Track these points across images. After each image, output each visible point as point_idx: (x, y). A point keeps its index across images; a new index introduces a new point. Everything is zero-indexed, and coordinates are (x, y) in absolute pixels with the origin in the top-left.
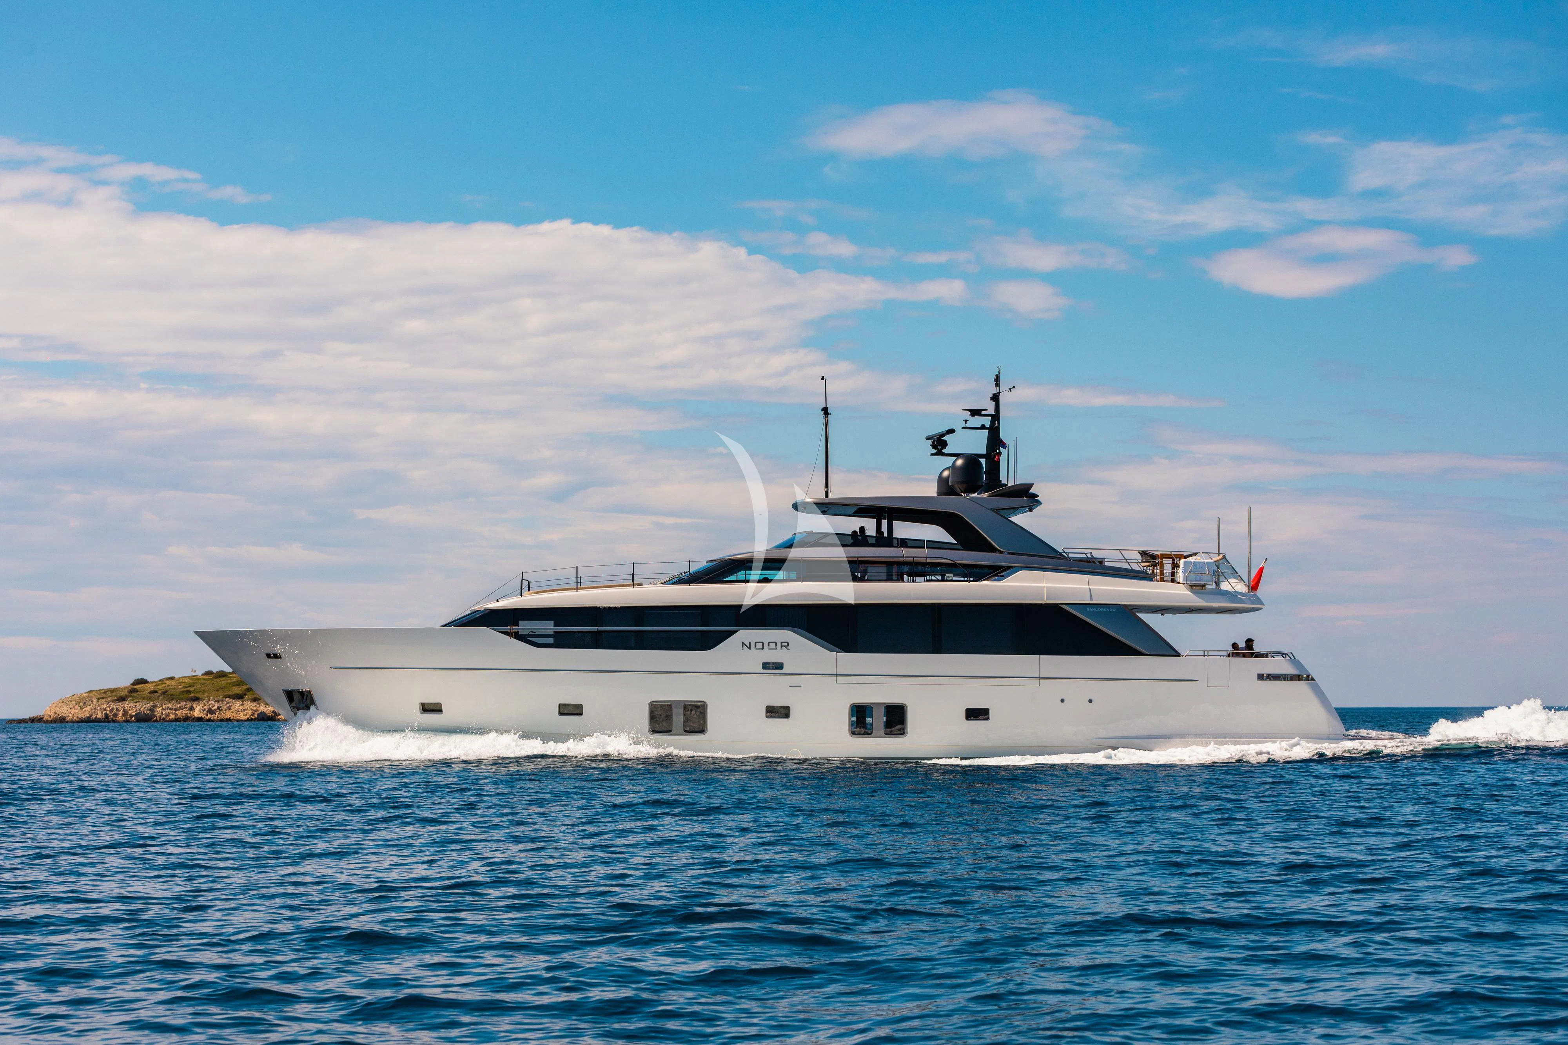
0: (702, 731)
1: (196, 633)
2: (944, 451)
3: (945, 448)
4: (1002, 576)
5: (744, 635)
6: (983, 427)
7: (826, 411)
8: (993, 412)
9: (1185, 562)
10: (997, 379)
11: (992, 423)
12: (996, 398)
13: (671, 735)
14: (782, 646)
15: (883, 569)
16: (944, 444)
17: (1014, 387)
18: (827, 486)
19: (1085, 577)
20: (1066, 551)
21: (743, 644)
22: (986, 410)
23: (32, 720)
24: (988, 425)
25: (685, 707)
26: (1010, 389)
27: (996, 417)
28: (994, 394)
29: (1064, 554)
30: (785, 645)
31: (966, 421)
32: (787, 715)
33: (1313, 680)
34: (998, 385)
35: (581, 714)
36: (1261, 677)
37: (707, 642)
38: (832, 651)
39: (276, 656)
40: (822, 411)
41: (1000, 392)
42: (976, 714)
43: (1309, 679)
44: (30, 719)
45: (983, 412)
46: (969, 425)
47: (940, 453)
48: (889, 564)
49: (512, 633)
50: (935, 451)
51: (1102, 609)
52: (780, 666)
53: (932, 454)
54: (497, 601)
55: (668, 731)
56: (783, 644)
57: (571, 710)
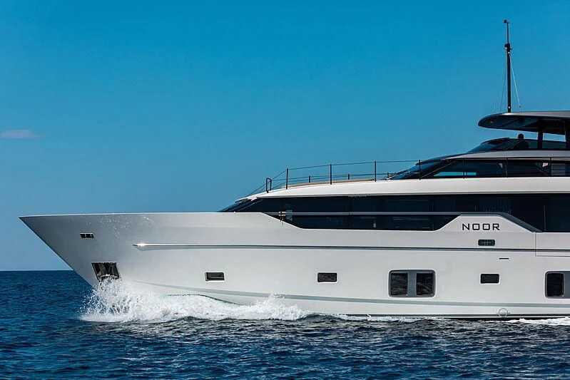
0: (431, 293)
1: (21, 218)
5: (463, 219)
7: (508, 46)
13: (407, 297)
14: (494, 227)
15: (563, 167)
21: (463, 225)
25: (418, 275)
30: (496, 226)
32: (497, 281)
35: (335, 280)
37: (435, 223)
38: (532, 230)
39: (88, 236)
49: (281, 217)
52: (492, 242)
55: (404, 294)
57: (328, 277)
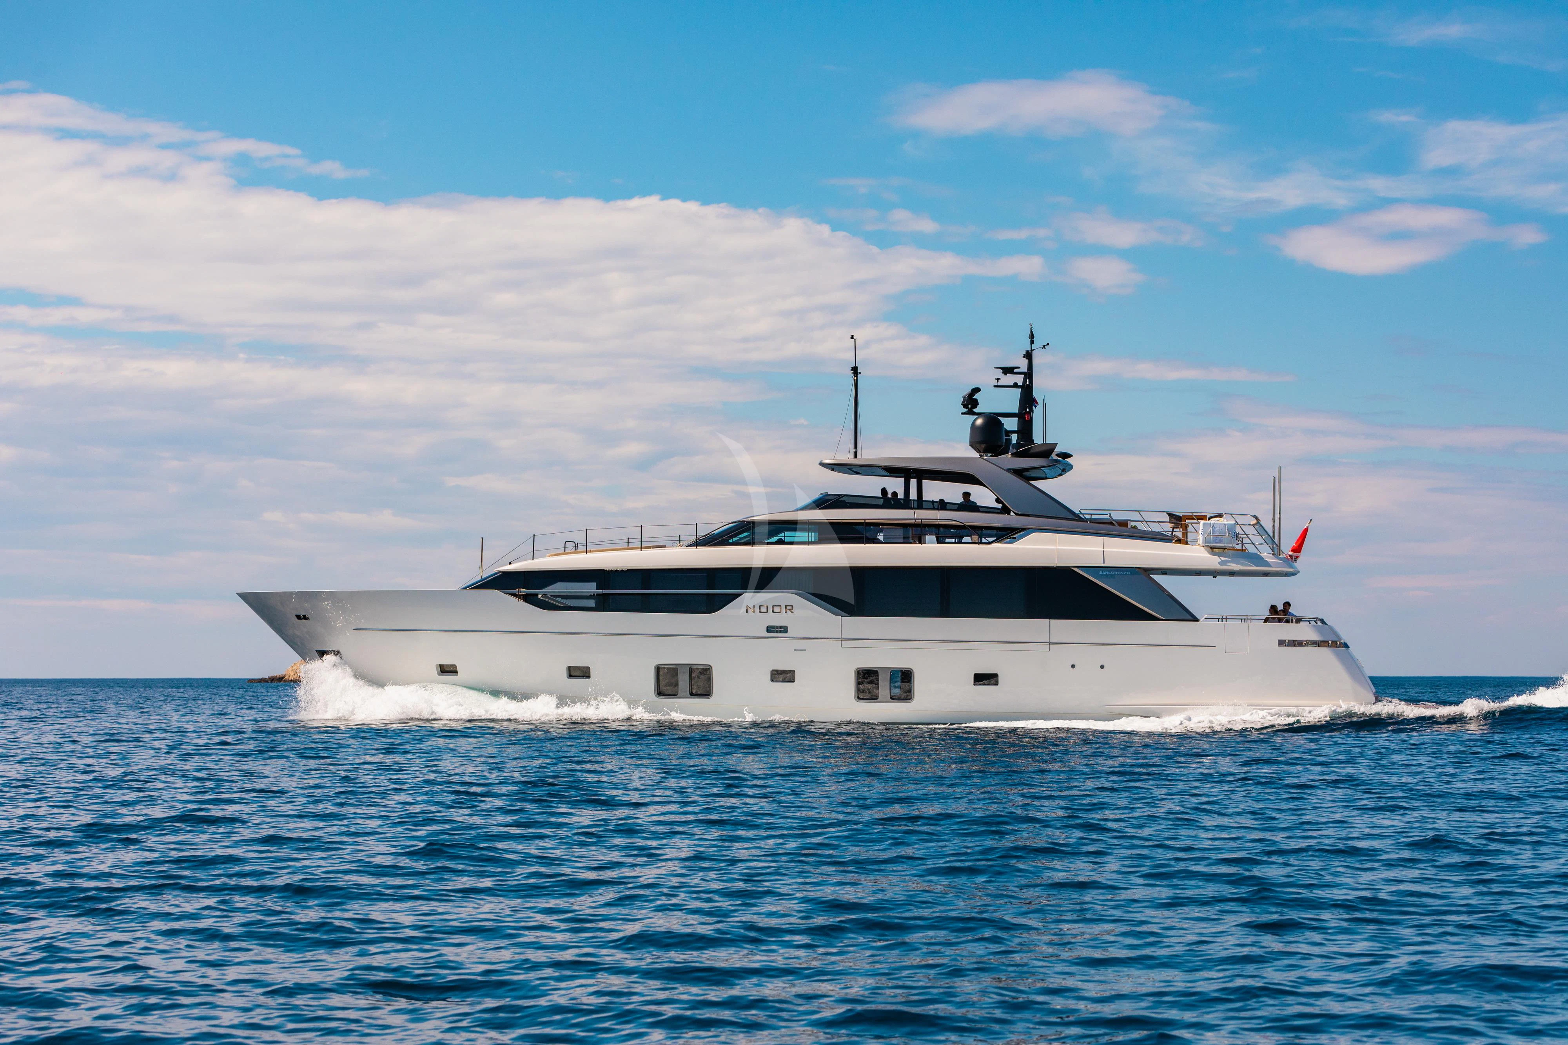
0: (707, 694)
1: (241, 595)
2: (974, 410)
3: (976, 407)
4: (1015, 538)
5: (749, 598)
6: (1015, 385)
7: (855, 370)
8: (1026, 370)
9: (1204, 524)
10: (1032, 336)
11: (1025, 381)
12: (1029, 356)
13: (679, 698)
14: (786, 609)
16: (975, 403)
17: (1048, 344)
18: (856, 447)
19: (1100, 539)
20: (1083, 512)
21: (748, 607)
22: (1019, 368)
23: (272, 679)
24: (1020, 383)
25: (691, 670)
26: (1044, 347)
27: (1029, 375)
28: (1027, 352)
29: (1081, 515)
30: (790, 608)
31: (998, 379)
32: (792, 680)
33: (1346, 646)
34: (1032, 342)
35: (589, 677)
36: (1281, 643)
37: (712, 605)
38: (836, 614)
39: (305, 618)
40: (852, 370)
41: (1032, 350)
42: (983, 679)
43: (1338, 645)
44: (269, 678)
45: (1015, 370)
46: (1001, 383)
47: (970, 412)
48: (905, 526)
49: (521, 595)
50: (966, 410)
51: (1116, 573)
52: (783, 629)
53: (962, 413)
54: (510, 563)
55: (674, 695)
56: (788, 607)
57: (579, 673)
